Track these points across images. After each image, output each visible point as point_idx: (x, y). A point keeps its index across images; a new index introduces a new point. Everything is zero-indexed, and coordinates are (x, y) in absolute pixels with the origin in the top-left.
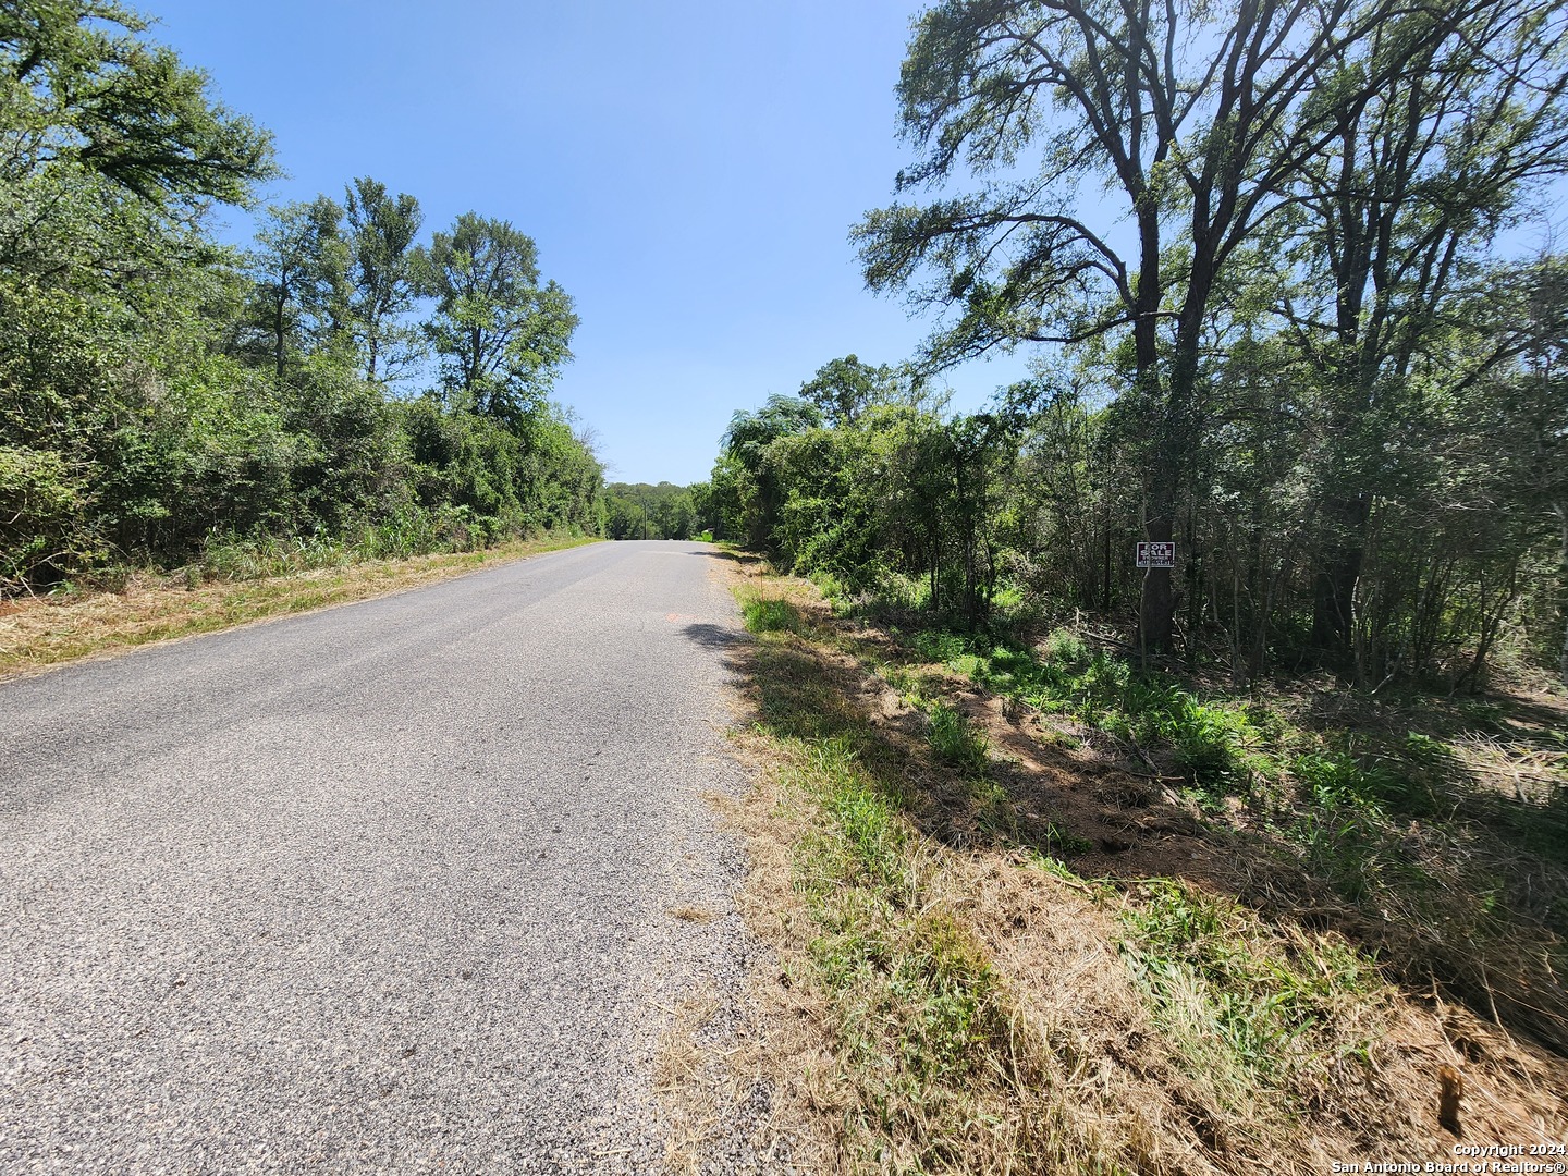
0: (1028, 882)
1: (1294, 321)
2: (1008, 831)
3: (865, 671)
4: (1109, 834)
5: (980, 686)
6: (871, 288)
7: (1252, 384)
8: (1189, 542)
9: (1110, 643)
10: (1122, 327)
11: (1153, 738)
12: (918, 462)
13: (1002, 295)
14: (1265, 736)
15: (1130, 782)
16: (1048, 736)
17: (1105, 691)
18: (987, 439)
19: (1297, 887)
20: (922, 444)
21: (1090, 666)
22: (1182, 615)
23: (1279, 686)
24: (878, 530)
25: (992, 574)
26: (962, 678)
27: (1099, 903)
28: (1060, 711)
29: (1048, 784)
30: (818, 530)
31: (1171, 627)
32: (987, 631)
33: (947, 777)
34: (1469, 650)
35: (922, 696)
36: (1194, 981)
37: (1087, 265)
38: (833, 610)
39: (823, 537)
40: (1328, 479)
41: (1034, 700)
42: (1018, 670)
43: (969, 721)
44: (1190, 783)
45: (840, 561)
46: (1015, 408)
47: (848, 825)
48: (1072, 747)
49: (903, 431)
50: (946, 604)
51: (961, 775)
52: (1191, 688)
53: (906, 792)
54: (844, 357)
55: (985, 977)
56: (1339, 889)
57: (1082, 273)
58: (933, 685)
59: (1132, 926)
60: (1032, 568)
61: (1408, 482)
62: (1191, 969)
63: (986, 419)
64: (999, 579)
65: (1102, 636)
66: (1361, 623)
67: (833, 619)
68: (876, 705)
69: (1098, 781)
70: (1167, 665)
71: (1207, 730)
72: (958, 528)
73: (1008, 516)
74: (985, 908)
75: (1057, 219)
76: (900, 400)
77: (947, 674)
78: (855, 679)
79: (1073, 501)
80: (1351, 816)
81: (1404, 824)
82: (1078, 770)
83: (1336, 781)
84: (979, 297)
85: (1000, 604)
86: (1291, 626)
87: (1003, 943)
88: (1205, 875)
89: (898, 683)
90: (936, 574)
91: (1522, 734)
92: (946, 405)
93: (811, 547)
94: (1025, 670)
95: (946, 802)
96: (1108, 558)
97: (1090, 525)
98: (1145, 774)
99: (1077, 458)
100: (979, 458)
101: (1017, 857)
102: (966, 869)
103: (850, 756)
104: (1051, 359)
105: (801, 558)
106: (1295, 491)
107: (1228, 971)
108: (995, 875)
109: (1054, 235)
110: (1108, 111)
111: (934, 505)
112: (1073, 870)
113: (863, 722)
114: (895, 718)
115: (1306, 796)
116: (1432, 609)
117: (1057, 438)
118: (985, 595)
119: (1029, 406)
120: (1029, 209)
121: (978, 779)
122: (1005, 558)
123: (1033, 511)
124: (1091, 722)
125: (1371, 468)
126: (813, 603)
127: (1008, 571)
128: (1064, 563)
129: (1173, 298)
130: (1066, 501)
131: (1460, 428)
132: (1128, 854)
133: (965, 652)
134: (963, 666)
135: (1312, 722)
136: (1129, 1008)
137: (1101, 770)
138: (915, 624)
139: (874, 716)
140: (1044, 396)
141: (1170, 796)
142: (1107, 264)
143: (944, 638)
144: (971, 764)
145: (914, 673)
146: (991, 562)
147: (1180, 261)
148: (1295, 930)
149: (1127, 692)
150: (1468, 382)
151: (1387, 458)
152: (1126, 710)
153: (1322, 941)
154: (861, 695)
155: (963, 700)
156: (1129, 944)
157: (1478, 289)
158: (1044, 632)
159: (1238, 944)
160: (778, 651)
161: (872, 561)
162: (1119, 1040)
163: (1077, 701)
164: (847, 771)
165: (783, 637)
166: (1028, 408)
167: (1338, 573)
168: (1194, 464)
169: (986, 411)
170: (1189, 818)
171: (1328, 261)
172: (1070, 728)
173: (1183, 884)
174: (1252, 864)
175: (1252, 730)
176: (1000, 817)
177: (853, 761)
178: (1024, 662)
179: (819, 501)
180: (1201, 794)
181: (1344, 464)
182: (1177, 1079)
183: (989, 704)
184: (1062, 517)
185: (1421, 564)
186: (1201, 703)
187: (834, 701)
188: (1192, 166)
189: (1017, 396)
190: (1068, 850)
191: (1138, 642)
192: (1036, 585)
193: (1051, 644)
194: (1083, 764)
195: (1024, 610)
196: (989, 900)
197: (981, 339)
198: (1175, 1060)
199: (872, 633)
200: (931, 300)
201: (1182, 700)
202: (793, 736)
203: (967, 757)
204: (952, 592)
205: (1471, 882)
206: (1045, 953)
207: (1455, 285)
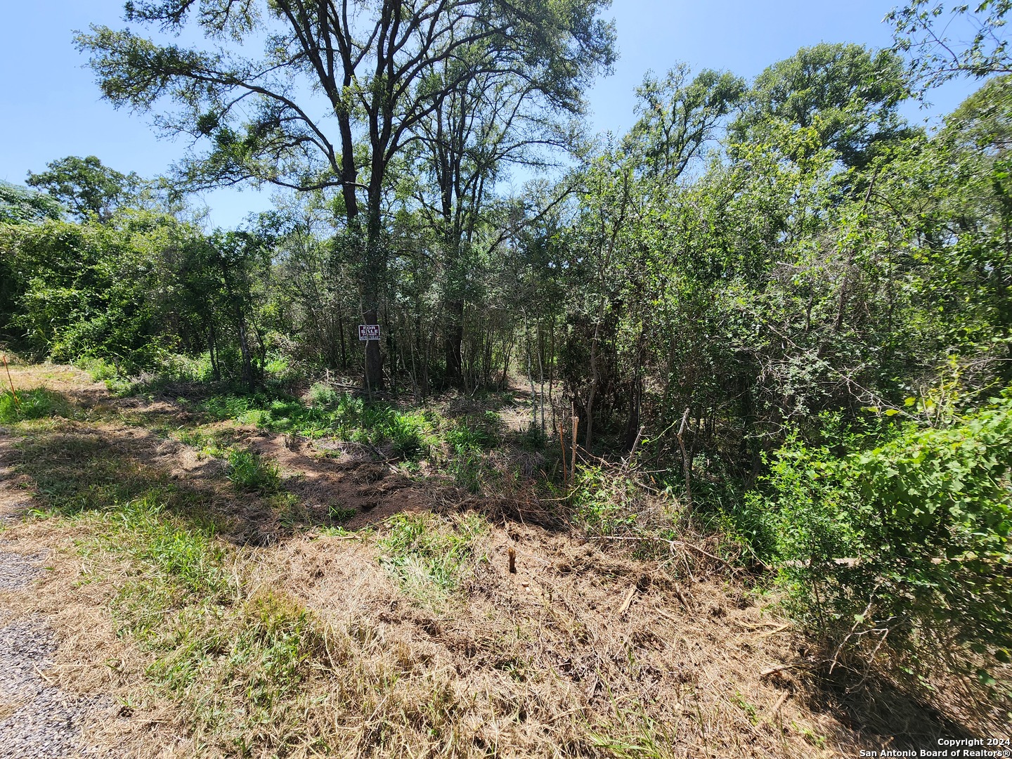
0: (321, 548)
1: (425, 205)
2: (302, 521)
3: (158, 437)
4: (364, 501)
5: (266, 430)
6: (109, 100)
7: (408, 237)
8: (386, 325)
9: (349, 388)
10: (334, 187)
11: (381, 440)
12: (186, 263)
13: (245, 143)
14: (432, 425)
15: (372, 467)
16: (320, 453)
17: (351, 418)
18: (246, 250)
19: (454, 496)
20: (186, 249)
21: (339, 404)
22: (387, 367)
23: (436, 399)
24: (150, 319)
25: (263, 349)
26: (251, 427)
27: (366, 542)
28: (324, 436)
29: (324, 483)
30: (77, 319)
31: (382, 375)
32: (264, 391)
33: (250, 500)
34: (501, 371)
35: (218, 447)
36: (417, 561)
37: (308, 139)
38: (110, 390)
39: (84, 326)
40: (446, 291)
41: (307, 432)
42: (292, 414)
43: (261, 457)
44: (402, 460)
45: (110, 347)
46: (266, 231)
47: (166, 563)
48: (336, 456)
49: (165, 235)
50: (227, 374)
51: (261, 495)
52: (395, 407)
53: (218, 520)
54: (83, 156)
55: (302, 618)
56: (470, 490)
57: (303, 143)
58: (226, 438)
59: (384, 547)
60: (292, 345)
61: (476, 294)
62: (416, 555)
63: (244, 235)
64: (268, 353)
65: (344, 385)
66: (464, 363)
67: (110, 398)
68: (174, 463)
69: (355, 473)
70: (382, 396)
71: (407, 429)
72: (231, 318)
73: (270, 308)
74: (294, 577)
75: (282, 99)
76: (156, 208)
77: (237, 427)
78: (149, 446)
79: (316, 298)
80: (470, 455)
81: (488, 453)
82: (341, 469)
83: (464, 440)
84: (226, 139)
85: (272, 370)
86: (437, 368)
87: (309, 592)
88: (415, 505)
89: (195, 442)
90: (215, 353)
91: (519, 403)
92: (205, 219)
93: (71, 335)
94: (297, 413)
95: (253, 518)
96: (342, 336)
97: (329, 314)
98: (378, 460)
99: (315, 270)
100: (240, 264)
101: (311, 535)
102: (276, 557)
103: (157, 510)
104: (287, 198)
105: (58, 346)
106: (433, 297)
107: (431, 548)
108: (298, 552)
109: (281, 110)
110: (309, 35)
111: (206, 299)
112: (347, 529)
113: (164, 479)
114: (196, 469)
115: (453, 451)
116: (489, 354)
117: (299, 255)
118: (259, 365)
119: (277, 230)
120: (258, 83)
121: (275, 494)
122: (271, 338)
123: (289, 305)
124: (346, 439)
125: (462, 287)
126: (82, 387)
127: (274, 347)
128: (314, 340)
129: (364, 176)
130: (311, 299)
131: (492, 271)
132: (377, 508)
133: (249, 408)
134: (250, 419)
135: (451, 414)
136: (389, 591)
137: (355, 465)
138: (201, 393)
139: (174, 472)
140: (287, 224)
141: (394, 469)
142: (320, 142)
143: (231, 401)
144: (269, 486)
145: (207, 431)
146: (261, 342)
147: (364, 154)
148: (456, 515)
149: (364, 415)
150: (492, 249)
151: (467, 282)
152: (364, 427)
153: (466, 516)
154: (157, 459)
155: (254, 443)
156: (384, 557)
157: (492, 207)
158: (307, 387)
159: (434, 533)
160: (48, 438)
161: (148, 345)
162: (385, 610)
163: (335, 428)
164: (156, 522)
165: (50, 423)
166: (277, 231)
167: (455, 338)
168: (385, 280)
169: (243, 229)
170: (404, 478)
171: (436, 176)
172: (333, 445)
173: (406, 513)
174: (435, 492)
175: (427, 424)
176: (296, 514)
177: (160, 513)
178: (295, 409)
179: (74, 292)
180: (409, 463)
181: (452, 284)
182: (417, 613)
183: (275, 441)
184: (310, 309)
185: (483, 333)
186: (403, 415)
187: (128, 469)
188: (366, 96)
189: (267, 222)
190: (343, 519)
191: (366, 385)
192: (298, 355)
193: (313, 393)
194: (344, 464)
195: (290, 373)
196: (297, 570)
197: (232, 173)
198: (414, 605)
199: (158, 406)
200: (180, 129)
201: (393, 415)
202: (86, 510)
203: (264, 482)
204: (232, 366)
205: (510, 471)
206: (338, 585)
207: (484, 202)
